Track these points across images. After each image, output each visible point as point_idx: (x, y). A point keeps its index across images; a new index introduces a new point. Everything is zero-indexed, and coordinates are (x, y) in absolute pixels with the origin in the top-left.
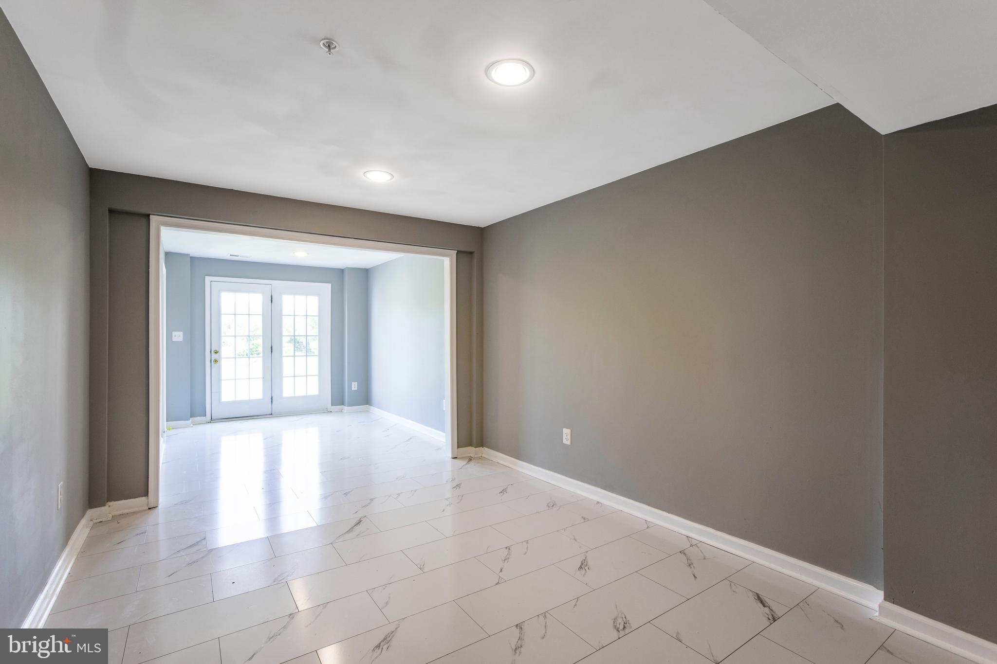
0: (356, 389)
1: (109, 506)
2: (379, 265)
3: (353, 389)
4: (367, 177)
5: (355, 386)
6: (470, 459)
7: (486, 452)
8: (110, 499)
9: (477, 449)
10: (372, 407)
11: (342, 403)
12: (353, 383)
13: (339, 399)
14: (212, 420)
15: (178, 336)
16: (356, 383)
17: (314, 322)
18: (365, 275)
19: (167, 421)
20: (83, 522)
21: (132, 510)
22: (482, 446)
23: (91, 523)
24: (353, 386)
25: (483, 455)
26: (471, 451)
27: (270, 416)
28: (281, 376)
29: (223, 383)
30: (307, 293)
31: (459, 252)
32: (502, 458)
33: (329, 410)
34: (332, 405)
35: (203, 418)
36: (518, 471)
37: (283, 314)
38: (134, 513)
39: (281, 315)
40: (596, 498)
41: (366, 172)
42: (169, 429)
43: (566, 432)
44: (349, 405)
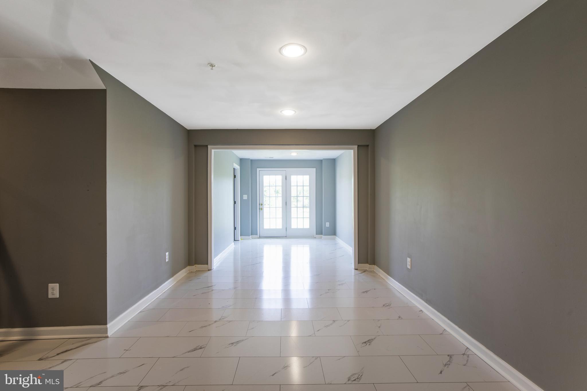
0: (328, 226)
1: (195, 266)
2: (338, 156)
3: (327, 226)
4: (282, 113)
5: (328, 225)
6: (365, 271)
7: (376, 268)
8: (195, 264)
9: (370, 265)
10: (336, 237)
11: (322, 234)
12: (327, 223)
13: (320, 231)
14: (260, 237)
15: (245, 197)
16: (328, 223)
17: (307, 189)
18: (333, 162)
19: (241, 236)
20: (184, 270)
21: (203, 270)
22: (374, 264)
23: (189, 272)
24: (327, 224)
25: (374, 270)
26: (367, 266)
27: (286, 237)
28: (291, 218)
29: (265, 220)
30: (303, 174)
31: (358, 145)
32: (382, 273)
33: (315, 237)
34: (316, 234)
35: (256, 236)
36: (387, 282)
37: (292, 185)
38: (203, 271)
39: (291, 186)
40: (421, 308)
41: (281, 111)
42: (241, 240)
43: (409, 260)
44: (325, 235)
